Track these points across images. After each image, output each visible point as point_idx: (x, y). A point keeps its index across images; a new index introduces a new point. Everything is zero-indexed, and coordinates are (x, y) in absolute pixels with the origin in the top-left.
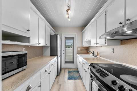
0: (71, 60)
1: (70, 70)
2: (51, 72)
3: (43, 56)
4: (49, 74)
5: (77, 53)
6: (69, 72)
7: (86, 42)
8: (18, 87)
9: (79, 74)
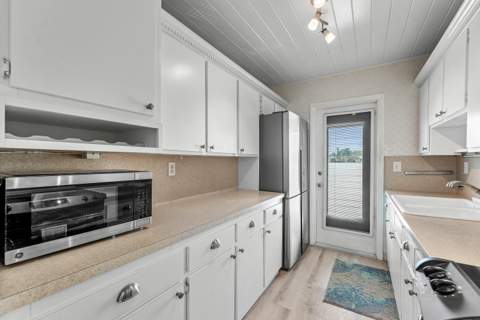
0: (356, 215)
1: (344, 259)
2: (242, 251)
3: (238, 190)
4: (234, 257)
5: (386, 188)
6: (340, 268)
7: (435, 128)
8: (81, 281)
9: (392, 290)
